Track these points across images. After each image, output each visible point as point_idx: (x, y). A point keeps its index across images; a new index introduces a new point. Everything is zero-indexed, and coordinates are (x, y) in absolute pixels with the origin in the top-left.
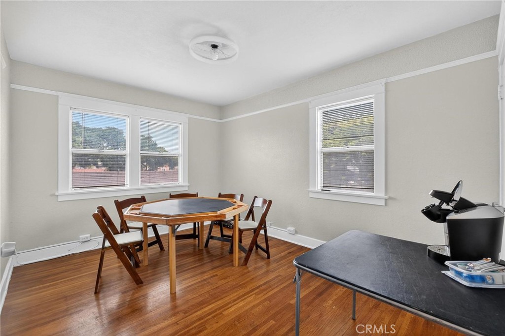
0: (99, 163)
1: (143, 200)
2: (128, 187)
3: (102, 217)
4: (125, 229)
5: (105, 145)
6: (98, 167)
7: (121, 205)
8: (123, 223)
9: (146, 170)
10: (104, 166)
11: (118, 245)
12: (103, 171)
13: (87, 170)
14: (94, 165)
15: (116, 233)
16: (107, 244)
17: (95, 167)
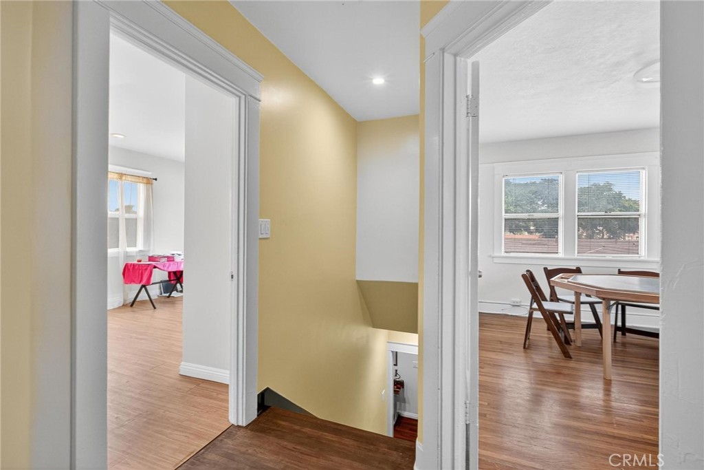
0: (532, 228)
1: (578, 271)
2: (561, 255)
3: (530, 279)
4: (554, 298)
5: (540, 203)
6: (530, 232)
7: (550, 273)
8: (553, 293)
9: (603, 238)
10: (537, 231)
11: (545, 310)
12: (537, 238)
13: (518, 236)
14: (526, 230)
15: (545, 300)
16: (535, 306)
17: (526, 233)
